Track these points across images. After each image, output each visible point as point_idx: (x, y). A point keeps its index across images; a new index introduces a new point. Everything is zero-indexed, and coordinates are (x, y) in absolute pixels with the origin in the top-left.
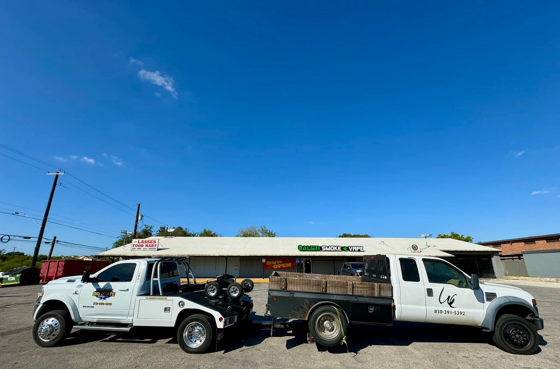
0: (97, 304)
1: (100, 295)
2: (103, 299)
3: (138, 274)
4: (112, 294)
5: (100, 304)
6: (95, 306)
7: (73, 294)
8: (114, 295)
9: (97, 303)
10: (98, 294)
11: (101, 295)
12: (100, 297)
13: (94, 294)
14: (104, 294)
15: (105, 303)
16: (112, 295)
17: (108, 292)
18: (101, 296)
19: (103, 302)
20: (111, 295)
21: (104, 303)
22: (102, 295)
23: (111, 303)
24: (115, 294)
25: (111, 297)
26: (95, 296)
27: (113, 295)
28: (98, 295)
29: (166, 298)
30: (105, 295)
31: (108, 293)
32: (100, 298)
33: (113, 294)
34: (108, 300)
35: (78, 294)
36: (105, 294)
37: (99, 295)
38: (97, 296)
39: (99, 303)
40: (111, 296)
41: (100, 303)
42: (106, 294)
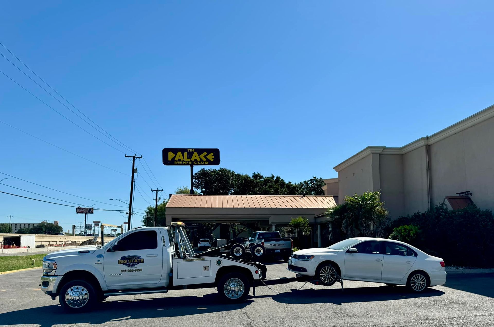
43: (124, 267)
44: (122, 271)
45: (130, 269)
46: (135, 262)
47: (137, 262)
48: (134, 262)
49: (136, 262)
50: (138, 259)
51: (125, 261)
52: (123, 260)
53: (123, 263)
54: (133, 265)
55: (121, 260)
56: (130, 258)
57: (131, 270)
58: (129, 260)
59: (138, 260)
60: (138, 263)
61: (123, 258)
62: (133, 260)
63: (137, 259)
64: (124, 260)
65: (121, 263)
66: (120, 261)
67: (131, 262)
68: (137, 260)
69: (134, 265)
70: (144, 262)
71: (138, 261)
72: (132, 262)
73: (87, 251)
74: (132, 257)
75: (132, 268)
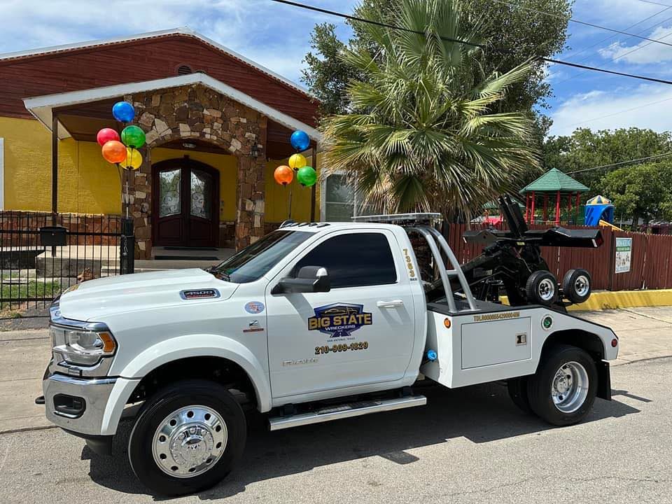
0: (326, 350)
1: (331, 325)
2: (342, 336)
3: (407, 263)
4: (363, 318)
5: (335, 349)
6: (322, 356)
7: (244, 331)
8: (371, 320)
9: (327, 348)
10: (325, 323)
11: (335, 326)
12: (331, 331)
13: (313, 325)
14: (342, 320)
15: (349, 346)
16: (366, 322)
17: (351, 313)
18: (335, 328)
19: (342, 343)
20: (360, 322)
21: (345, 345)
22: (335, 323)
23: (366, 343)
24: (371, 317)
25: (362, 327)
26: (317, 329)
27: (368, 321)
28: (323, 325)
29: (518, 315)
30: (345, 323)
31: (352, 316)
32: (333, 334)
33: (366, 319)
34: (358, 335)
35: (263, 329)
36: (345, 320)
37: (329, 327)
38: (322, 329)
39: (331, 347)
40: (363, 324)
41: (335, 346)
42: (348, 320)
43: (324, 339)
44: (318, 351)
45: (337, 344)
46: (349, 323)
47: (356, 323)
48: (347, 324)
49: (353, 324)
50: (358, 314)
51: (325, 321)
52: (319, 319)
53: (319, 326)
54: (345, 333)
55: (314, 317)
56: (338, 311)
57: (340, 346)
58: (335, 318)
59: (357, 316)
60: (358, 326)
61: (320, 313)
62: (345, 317)
63: (355, 315)
64: (323, 319)
65: (316, 327)
66: (314, 322)
67: (340, 323)
68: (354, 319)
69: (348, 332)
70: (371, 324)
71: (357, 319)
72: (342, 325)
73: (209, 290)
74: (341, 310)
75: (344, 339)
